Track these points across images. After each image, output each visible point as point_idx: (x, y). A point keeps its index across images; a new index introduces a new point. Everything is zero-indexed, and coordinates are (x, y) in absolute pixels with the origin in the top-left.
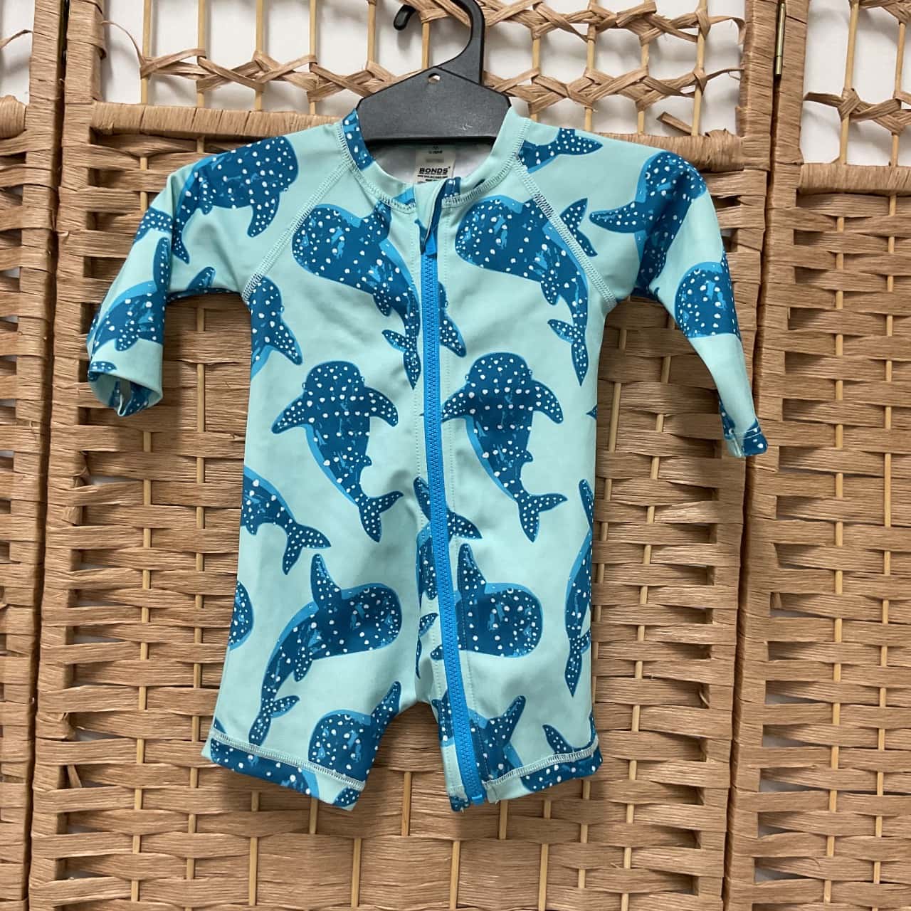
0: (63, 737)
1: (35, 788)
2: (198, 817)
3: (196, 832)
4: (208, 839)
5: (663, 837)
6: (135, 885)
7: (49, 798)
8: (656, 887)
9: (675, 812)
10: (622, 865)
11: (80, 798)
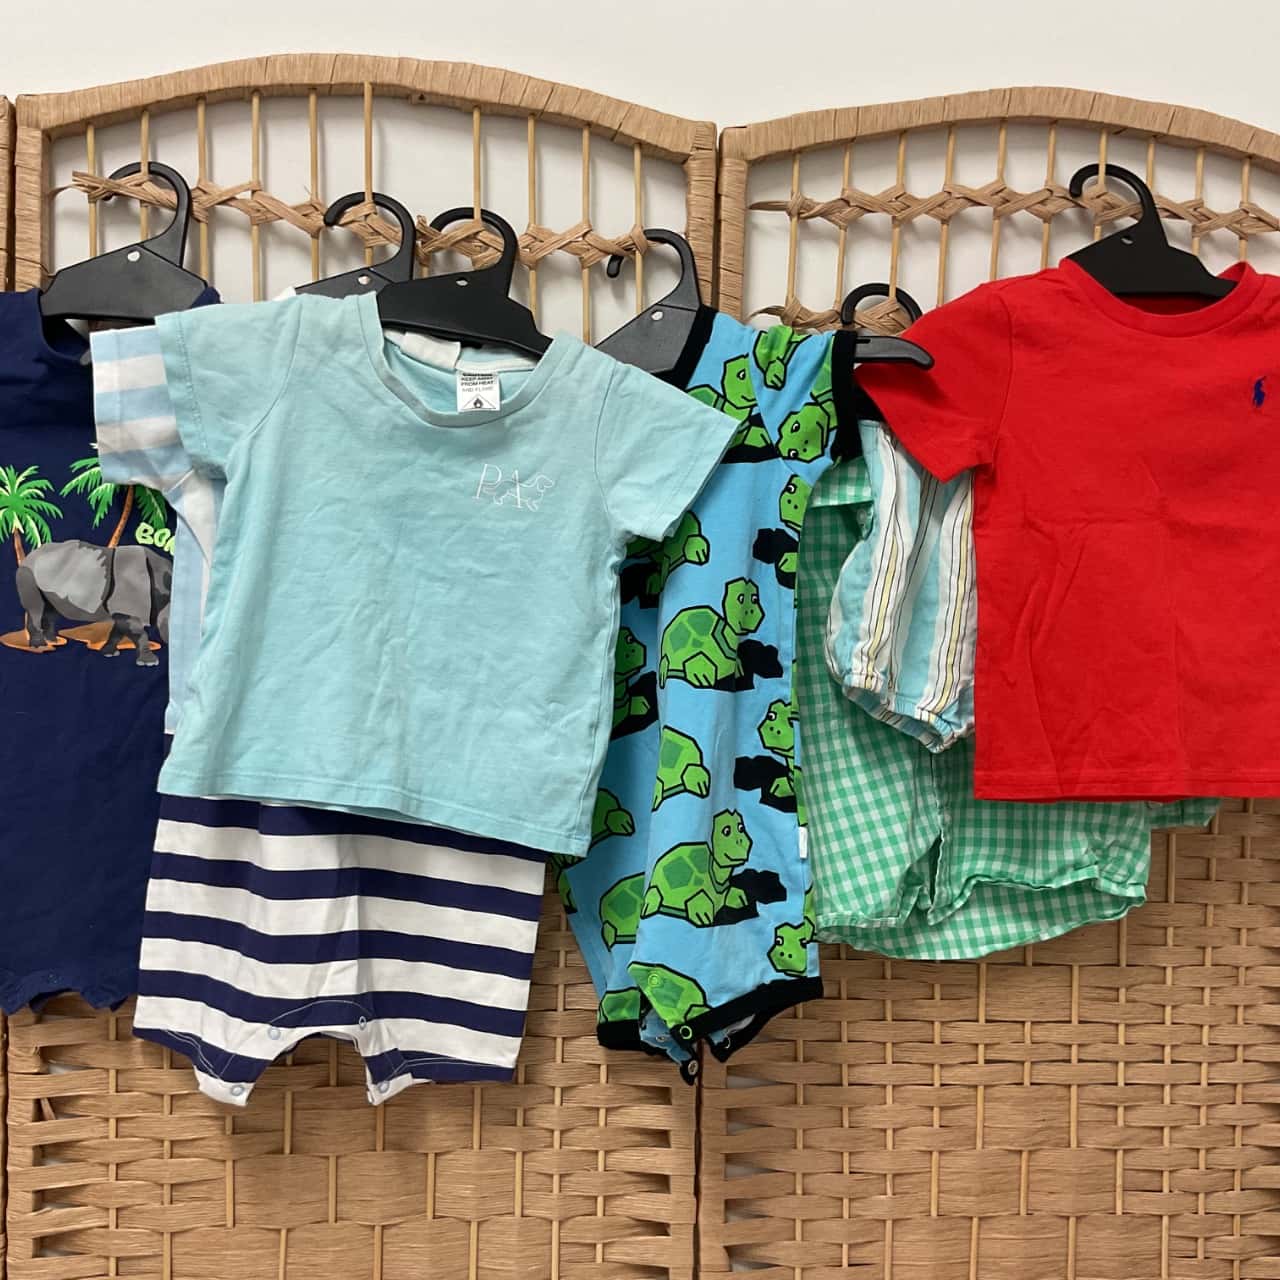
0: (36, 1071)
1: (9, 1122)
2: (173, 1143)
3: (171, 1157)
4: (185, 1163)
5: (638, 1138)
6: (113, 1213)
7: (24, 1131)
8: (631, 1188)
9: (645, 1113)
10: (597, 1169)
11: (55, 1130)
